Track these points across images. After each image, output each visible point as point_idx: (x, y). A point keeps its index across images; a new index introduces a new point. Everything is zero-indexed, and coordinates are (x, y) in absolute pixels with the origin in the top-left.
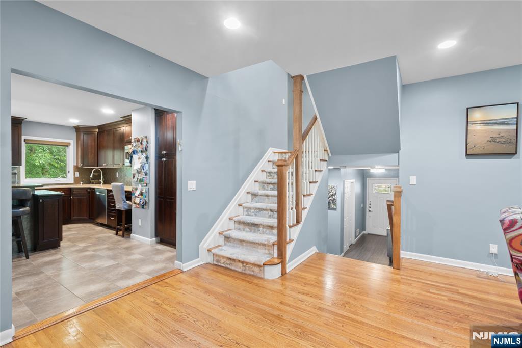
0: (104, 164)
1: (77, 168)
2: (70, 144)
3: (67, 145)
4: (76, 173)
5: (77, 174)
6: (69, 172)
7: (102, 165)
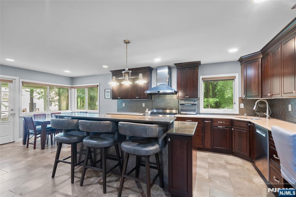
0: (269, 95)
1: (242, 100)
2: (235, 77)
3: (233, 79)
4: (241, 104)
5: (242, 106)
6: (235, 103)
7: (266, 96)
